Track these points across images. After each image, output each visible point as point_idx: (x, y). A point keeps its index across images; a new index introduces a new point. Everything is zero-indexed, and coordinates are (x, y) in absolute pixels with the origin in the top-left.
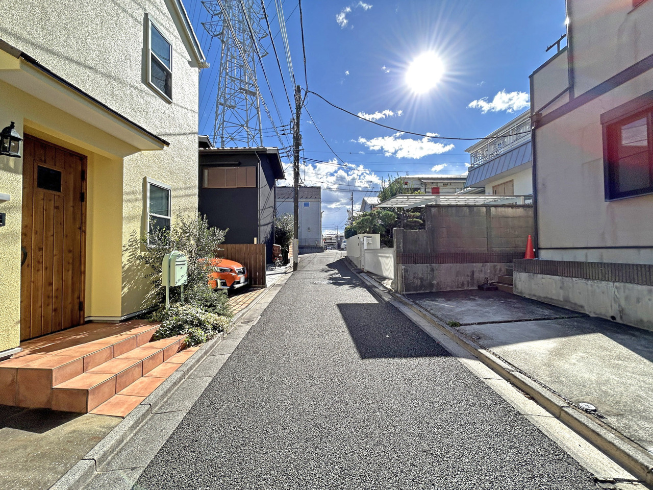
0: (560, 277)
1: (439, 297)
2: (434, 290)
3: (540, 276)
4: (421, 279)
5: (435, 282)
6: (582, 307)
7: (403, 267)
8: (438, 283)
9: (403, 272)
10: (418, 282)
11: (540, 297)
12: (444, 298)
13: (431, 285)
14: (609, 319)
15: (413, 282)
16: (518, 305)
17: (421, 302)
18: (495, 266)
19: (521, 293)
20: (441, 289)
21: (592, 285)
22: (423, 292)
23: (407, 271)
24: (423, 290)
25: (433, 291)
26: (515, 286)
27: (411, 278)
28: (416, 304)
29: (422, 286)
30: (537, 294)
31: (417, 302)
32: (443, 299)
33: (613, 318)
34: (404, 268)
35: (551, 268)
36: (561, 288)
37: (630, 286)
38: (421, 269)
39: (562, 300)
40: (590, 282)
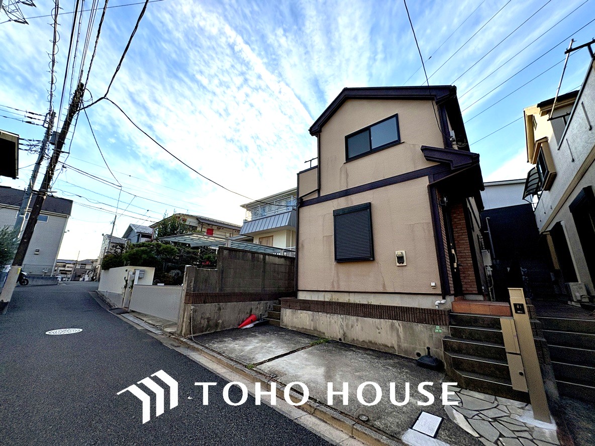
0: (312, 312)
1: (226, 337)
2: (219, 330)
3: (299, 311)
4: (209, 319)
5: (220, 321)
6: (324, 333)
7: (192, 307)
8: (223, 323)
9: (192, 312)
10: (204, 323)
11: (299, 328)
12: (230, 337)
13: (217, 325)
14: (338, 340)
15: (201, 323)
16: (287, 337)
17: (210, 344)
18: (266, 303)
19: (286, 326)
20: (225, 327)
21: (329, 318)
22: (209, 332)
23: (196, 312)
24: (209, 331)
25: (217, 330)
26: (282, 320)
27: (199, 318)
28: (207, 348)
29: (208, 326)
30: (297, 326)
31: (207, 345)
32: (230, 339)
33: (340, 339)
34: (194, 309)
35: (307, 306)
36: (312, 320)
37: (348, 317)
38: (209, 309)
39: (312, 329)
40: (328, 315)
